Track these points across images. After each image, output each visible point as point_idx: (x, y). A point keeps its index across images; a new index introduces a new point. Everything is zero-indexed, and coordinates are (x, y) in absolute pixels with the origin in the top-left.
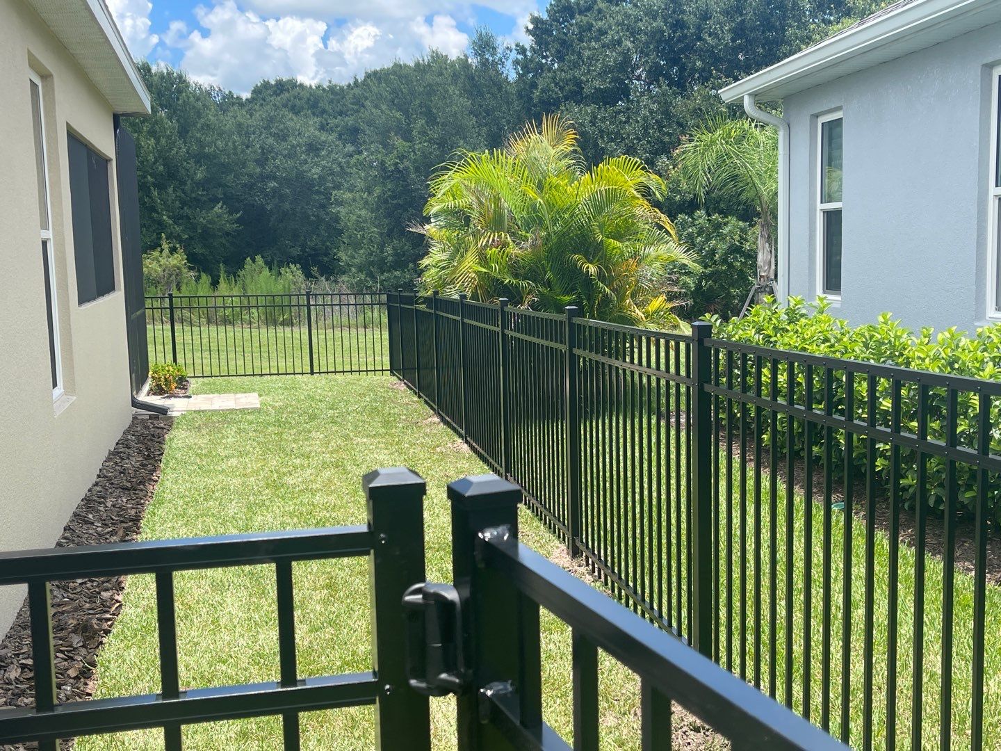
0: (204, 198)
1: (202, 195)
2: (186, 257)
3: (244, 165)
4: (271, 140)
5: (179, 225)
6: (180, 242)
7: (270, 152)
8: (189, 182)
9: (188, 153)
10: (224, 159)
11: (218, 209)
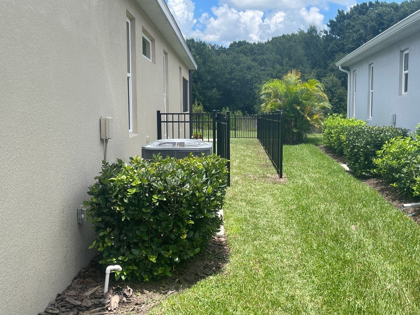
0: (210, 86)
1: (209, 85)
2: (203, 107)
3: (224, 75)
4: (234, 65)
5: (201, 96)
6: (201, 102)
7: (234, 70)
8: (205, 81)
9: (205, 70)
10: (217, 73)
11: (214, 90)
